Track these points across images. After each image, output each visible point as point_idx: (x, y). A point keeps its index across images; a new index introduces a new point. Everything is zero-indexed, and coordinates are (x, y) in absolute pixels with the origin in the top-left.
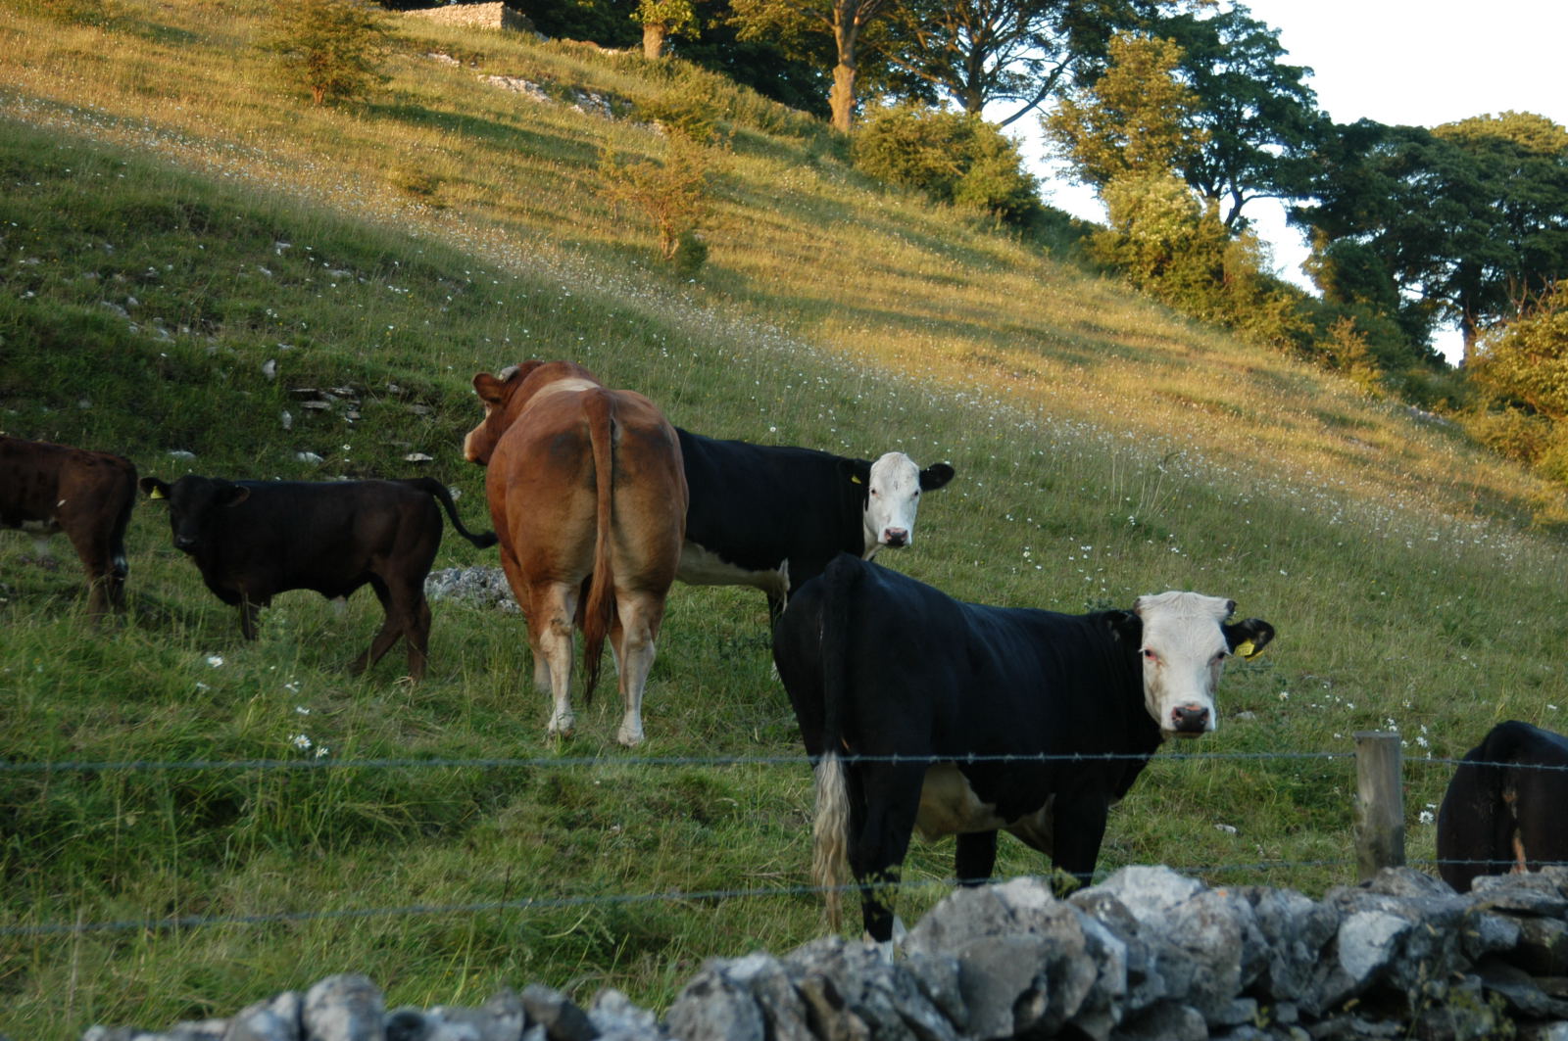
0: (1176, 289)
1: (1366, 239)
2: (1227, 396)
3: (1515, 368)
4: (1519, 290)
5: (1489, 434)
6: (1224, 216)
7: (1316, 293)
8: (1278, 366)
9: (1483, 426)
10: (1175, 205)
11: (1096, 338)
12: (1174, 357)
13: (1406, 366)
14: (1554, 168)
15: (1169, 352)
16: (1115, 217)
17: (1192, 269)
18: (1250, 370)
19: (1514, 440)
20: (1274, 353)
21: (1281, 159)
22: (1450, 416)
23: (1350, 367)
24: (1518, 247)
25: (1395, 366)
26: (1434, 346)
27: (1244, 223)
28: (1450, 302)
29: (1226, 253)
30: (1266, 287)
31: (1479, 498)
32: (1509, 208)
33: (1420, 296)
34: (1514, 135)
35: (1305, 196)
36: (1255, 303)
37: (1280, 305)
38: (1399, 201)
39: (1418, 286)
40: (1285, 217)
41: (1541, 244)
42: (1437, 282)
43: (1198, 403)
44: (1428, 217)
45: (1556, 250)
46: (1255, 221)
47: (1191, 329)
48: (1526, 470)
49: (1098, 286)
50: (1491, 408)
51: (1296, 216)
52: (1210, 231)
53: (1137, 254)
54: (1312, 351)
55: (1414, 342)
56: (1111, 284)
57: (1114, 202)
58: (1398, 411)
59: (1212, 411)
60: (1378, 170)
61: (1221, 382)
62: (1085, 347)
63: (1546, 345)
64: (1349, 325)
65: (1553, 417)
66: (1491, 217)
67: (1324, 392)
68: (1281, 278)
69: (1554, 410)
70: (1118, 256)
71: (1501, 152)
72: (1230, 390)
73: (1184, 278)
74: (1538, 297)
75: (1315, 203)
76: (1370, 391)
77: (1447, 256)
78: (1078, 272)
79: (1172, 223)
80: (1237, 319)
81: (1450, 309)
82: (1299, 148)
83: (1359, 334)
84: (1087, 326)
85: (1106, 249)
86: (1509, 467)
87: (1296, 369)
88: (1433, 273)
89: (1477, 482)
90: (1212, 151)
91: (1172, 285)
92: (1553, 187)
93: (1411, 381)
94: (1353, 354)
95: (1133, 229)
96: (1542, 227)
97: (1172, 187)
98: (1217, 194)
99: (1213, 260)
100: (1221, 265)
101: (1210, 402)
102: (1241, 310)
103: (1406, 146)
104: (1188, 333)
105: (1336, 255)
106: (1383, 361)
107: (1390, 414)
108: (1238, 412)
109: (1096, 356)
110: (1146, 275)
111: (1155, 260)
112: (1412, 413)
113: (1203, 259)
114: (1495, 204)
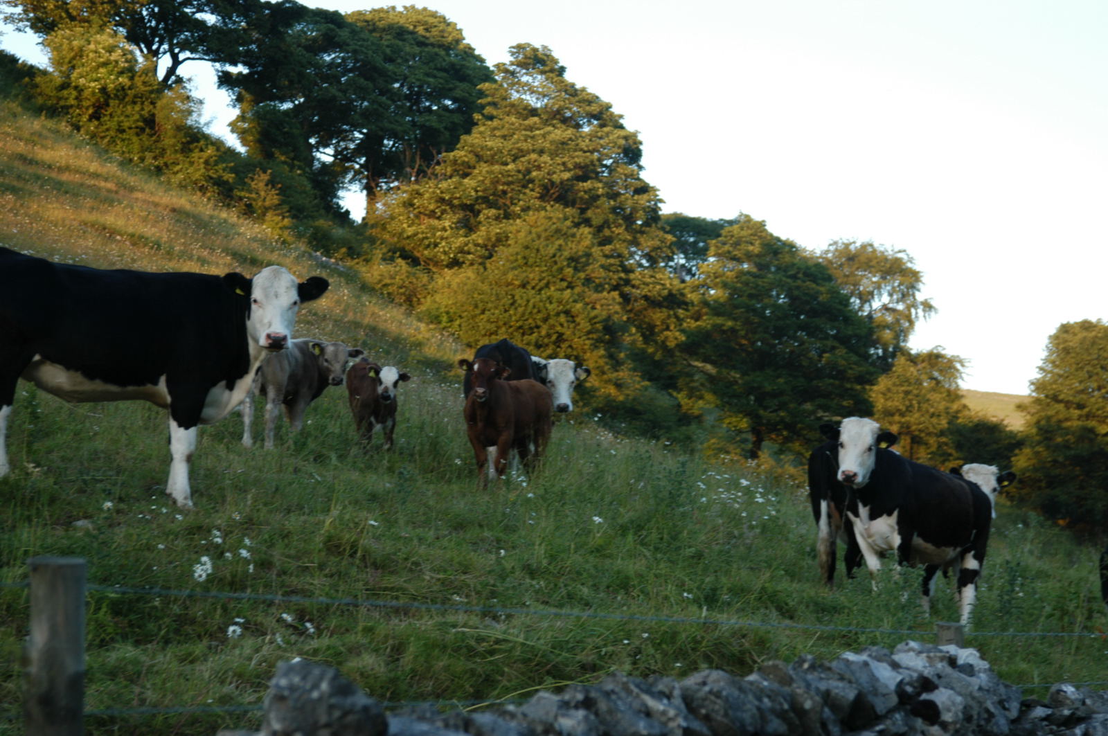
0: (112, 133)
1: (287, 106)
2: (149, 231)
3: (405, 225)
4: (413, 160)
5: (380, 281)
6: (161, 74)
7: (241, 149)
8: (200, 209)
9: (376, 273)
10: (114, 57)
11: (31, 170)
12: (104, 193)
13: (313, 218)
14: (446, 58)
15: (99, 189)
16: (57, 62)
17: (127, 116)
18: (174, 210)
19: (401, 288)
20: (197, 197)
21: (214, 27)
22: (349, 263)
23: (264, 215)
24: (414, 123)
25: (306, 217)
26: (341, 203)
27: (179, 80)
28: (357, 166)
29: (159, 104)
30: (194, 138)
31: (366, 335)
32: (408, 89)
33: (331, 159)
34: (415, 26)
35: (234, 64)
36: (183, 151)
37: (205, 155)
38: (316, 74)
39: (330, 151)
40: (216, 79)
41: (433, 122)
42: (346, 148)
43: (121, 235)
44: (340, 90)
45: (446, 128)
46: (189, 80)
47: (123, 171)
48: (409, 314)
49: (38, 124)
50: (384, 259)
51: (225, 80)
52: (144, 83)
53: (77, 98)
54: (231, 198)
55: (323, 198)
56: (50, 124)
57: (56, 49)
58: (303, 256)
59: (134, 244)
60: (299, 46)
61: (145, 220)
62: (19, 177)
63: (432, 207)
64: (265, 177)
65: (434, 270)
66: (394, 96)
67: (239, 234)
68: (207, 131)
69: (436, 264)
70: (59, 99)
71: (404, 40)
72: (153, 226)
73: (119, 123)
74: (428, 167)
75: (240, 69)
76: (280, 236)
77: (356, 126)
78: (19, 109)
79: (110, 73)
80: (166, 165)
81: (357, 173)
82: (230, 19)
83: (273, 186)
84: (23, 158)
85: (48, 91)
86: (395, 310)
87: (216, 213)
88: (343, 140)
89: (367, 320)
90: (152, 14)
91: (108, 130)
92: (445, 74)
93: (317, 229)
94: (267, 203)
95: (74, 75)
96: (435, 108)
97: (111, 41)
98: (156, 53)
99: (147, 109)
100: (153, 115)
101: (132, 236)
102: (170, 157)
103: (324, 27)
104: (119, 173)
105: (259, 117)
106: (294, 212)
107: (297, 258)
108: (158, 245)
109: (28, 187)
110: (85, 118)
111: (94, 105)
112: (316, 258)
113: (137, 108)
114: (397, 85)
